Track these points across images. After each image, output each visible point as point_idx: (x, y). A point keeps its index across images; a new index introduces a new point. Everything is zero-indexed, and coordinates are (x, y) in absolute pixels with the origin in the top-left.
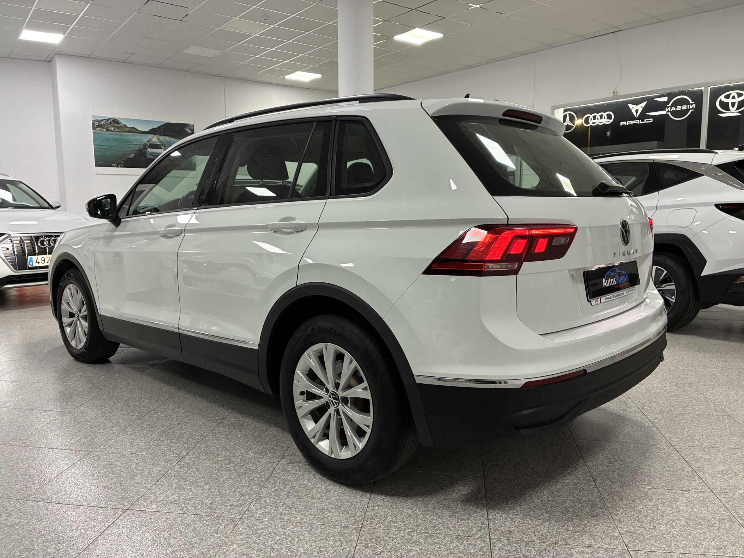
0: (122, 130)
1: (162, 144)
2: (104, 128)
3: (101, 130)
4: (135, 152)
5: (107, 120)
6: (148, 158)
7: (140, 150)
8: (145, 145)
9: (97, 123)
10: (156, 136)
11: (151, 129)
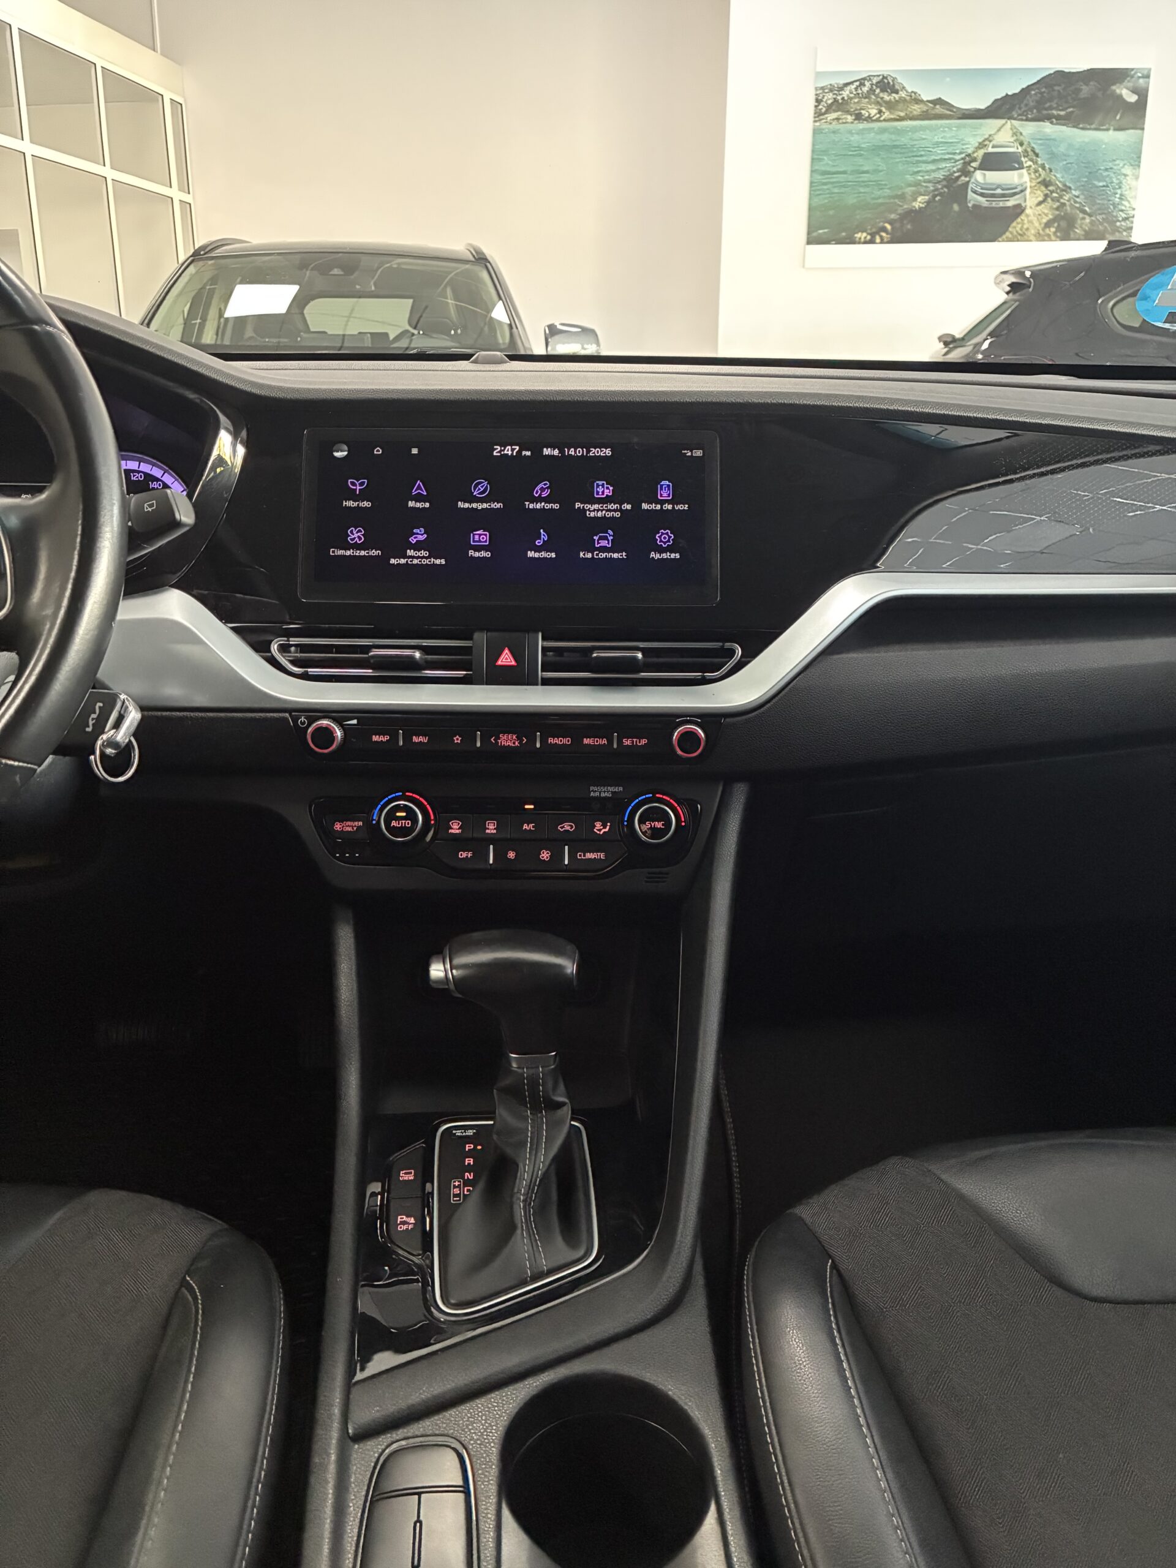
0: (902, 114)
1: (1026, 151)
2: (848, 112)
3: (838, 119)
4: (932, 188)
5: (862, 82)
6: (970, 205)
7: (950, 180)
8: (969, 160)
9: (829, 98)
10: (1009, 121)
11: (996, 100)
